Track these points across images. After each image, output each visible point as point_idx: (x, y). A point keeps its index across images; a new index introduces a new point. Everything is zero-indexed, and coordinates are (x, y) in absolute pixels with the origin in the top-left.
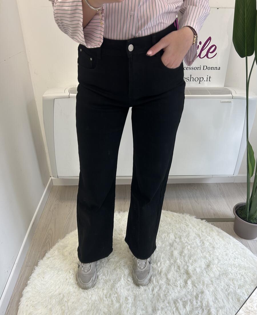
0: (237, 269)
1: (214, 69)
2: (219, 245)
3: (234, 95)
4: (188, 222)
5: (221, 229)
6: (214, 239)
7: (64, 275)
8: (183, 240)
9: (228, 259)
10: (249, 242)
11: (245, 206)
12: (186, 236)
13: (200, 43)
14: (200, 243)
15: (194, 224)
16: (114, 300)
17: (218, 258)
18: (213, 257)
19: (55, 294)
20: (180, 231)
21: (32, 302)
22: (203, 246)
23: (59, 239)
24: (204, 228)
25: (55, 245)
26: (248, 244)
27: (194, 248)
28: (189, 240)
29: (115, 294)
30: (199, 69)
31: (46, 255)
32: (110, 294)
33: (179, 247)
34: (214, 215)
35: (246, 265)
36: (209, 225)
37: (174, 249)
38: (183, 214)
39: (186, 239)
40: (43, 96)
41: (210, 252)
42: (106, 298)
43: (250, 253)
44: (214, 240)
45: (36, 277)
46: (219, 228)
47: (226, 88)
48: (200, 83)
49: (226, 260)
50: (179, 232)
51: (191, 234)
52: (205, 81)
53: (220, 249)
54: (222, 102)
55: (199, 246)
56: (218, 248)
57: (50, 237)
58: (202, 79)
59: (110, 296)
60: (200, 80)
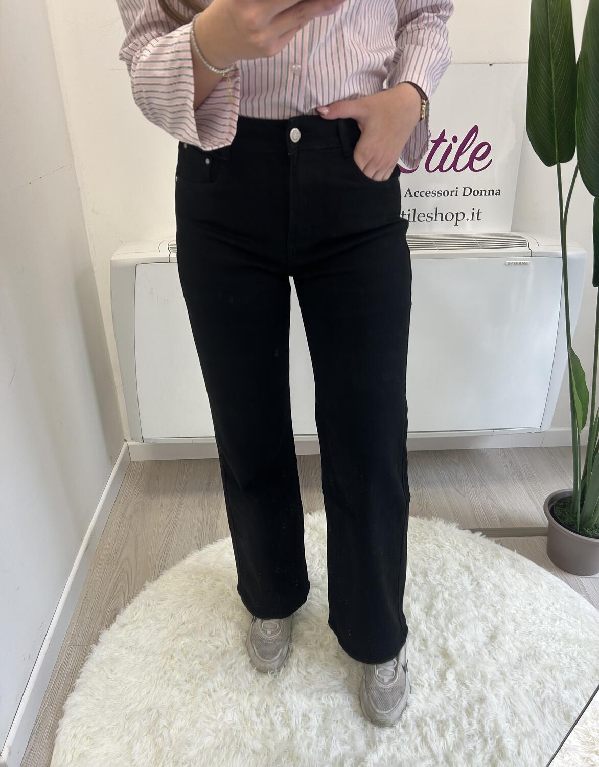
0: (560, 645)
1: (487, 194)
2: (515, 588)
3: (534, 248)
4: (441, 537)
5: (518, 553)
6: (502, 575)
7: (158, 664)
8: (431, 578)
9: (538, 621)
10: (585, 581)
11: (571, 497)
12: (438, 569)
13: (455, 139)
14: (471, 585)
15: (455, 542)
16: (277, 720)
17: (514, 620)
18: (502, 618)
19: (138, 709)
20: (425, 559)
21: (85, 727)
22: (478, 593)
23: (147, 582)
24: (479, 551)
25: (136, 596)
26: (583, 587)
27: (457, 598)
28: (446, 579)
29: (278, 707)
30: (454, 194)
31: (117, 618)
32: (267, 705)
33: (423, 595)
34: (501, 520)
35: (581, 634)
36: (490, 544)
37: (413, 599)
38: (429, 519)
39: (438, 577)
40: (112, 259)
41: (495, 605)
42: (258, 716)
43: (589, 607)
44: (502, 579)
45: (95, 670)
46: (513, 550)
47: (517, 233)
48: (456, 225)
49: (534, 624)
50: (422, 562)
51: (449, 565)
52: (467, 220)
53: (517, 597)
54: (509, 264)
55: (470, 592)
56: (513, 597)
57: (126, 578)
58: (460, 217)
59: (266, 712)
60: (457, 218)
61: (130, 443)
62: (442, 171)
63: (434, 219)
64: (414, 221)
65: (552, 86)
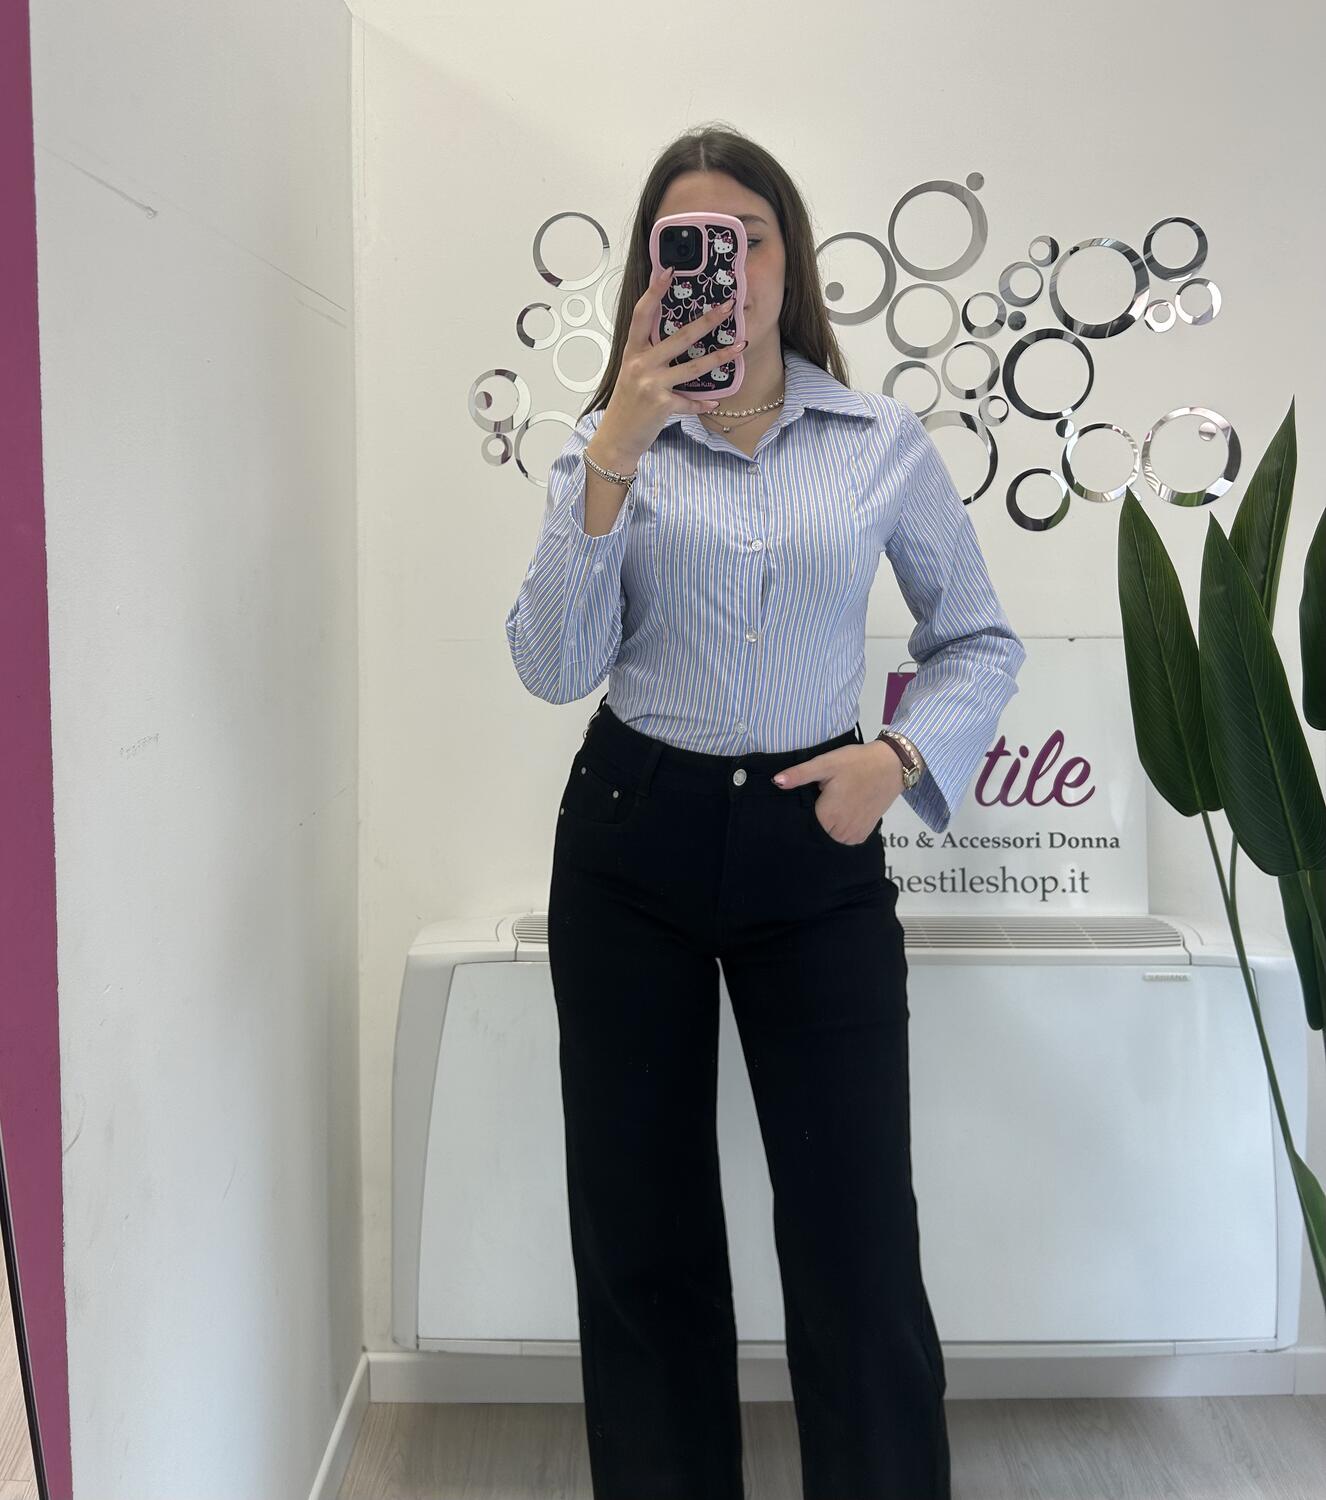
1: (1095, 843)
3: (1195, 948)
13: (1024, 752)
30: (1033, 843)
40: (412, 952)
47: (1160, 918)
48: (1044, 899)
52: (1063, 890)
54: (1151, 979)
58: (1050, 885)
60: (1044, 886)
61: (373, 1356)
62: (1006, 803)
63: (1001, 888)
64: (964, 890)
65: (1171, 695)
